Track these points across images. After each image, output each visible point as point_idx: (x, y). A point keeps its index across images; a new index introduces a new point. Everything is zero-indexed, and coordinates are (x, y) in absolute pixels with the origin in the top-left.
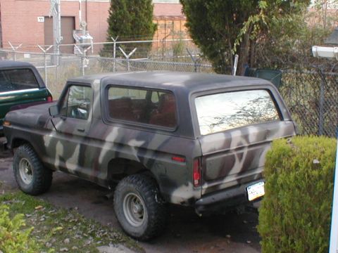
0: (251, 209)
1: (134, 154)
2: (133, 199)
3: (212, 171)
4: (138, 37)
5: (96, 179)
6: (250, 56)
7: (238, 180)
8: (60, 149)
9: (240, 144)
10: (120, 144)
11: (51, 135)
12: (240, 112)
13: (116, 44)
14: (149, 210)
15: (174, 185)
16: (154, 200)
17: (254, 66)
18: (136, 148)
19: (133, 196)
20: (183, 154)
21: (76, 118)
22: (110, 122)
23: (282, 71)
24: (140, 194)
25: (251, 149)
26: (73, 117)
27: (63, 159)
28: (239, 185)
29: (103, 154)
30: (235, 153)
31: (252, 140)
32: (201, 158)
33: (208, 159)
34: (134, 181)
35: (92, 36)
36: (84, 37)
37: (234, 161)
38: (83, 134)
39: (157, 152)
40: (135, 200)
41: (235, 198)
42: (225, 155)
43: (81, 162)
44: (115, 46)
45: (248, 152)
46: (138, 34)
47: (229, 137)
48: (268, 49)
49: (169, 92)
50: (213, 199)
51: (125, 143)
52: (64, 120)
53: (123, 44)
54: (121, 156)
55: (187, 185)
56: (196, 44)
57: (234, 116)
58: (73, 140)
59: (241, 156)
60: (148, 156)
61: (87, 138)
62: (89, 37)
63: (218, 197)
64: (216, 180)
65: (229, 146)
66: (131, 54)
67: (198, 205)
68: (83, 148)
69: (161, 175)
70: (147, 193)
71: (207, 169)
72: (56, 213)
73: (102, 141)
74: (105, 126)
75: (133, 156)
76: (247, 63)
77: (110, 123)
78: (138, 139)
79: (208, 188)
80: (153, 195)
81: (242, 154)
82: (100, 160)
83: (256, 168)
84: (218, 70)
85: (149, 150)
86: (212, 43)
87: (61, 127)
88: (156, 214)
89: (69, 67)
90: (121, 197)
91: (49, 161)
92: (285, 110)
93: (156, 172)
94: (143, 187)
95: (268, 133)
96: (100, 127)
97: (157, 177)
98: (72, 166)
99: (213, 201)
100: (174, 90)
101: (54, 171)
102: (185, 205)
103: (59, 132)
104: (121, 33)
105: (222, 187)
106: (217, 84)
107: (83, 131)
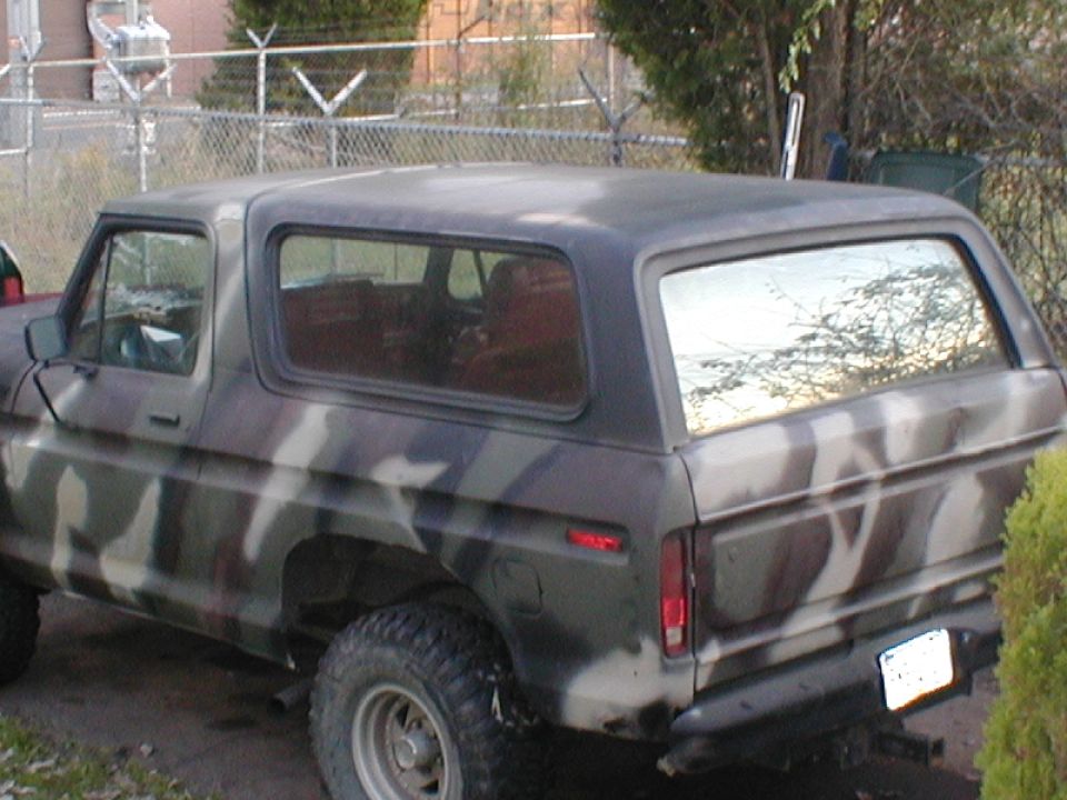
0: (897, 747)
1: (400, 522)
2: (397, 706)
3: (737, 588)
4: (354, 28)
5: (232, 624)
6: (847, 99)
7: (846, 623)
8: (72, 498)
9: (851, 469)
10: (338, 478)
11: (35, 443)
12: (813, 337)
13: (269, 58)
14: (465, 756)
15: (575, 651)
16: (489, 713)
17: (863, 142)
18: (407, 492)
19: (396, 697)
20: (617, 519)
21: (140, 365)
22: (292, 384)
23: (985, 159)
24: (427, 686)
25: (897, 490)
26: (124, 364)
27: (85, 544)
28: (847, 645)
29: (262, 519)
30: (830, 509)
31: (900, 451)
32: (694, 536)
33: (721, 538)
34: (400, 635)
35: (164, 25)
36: (132, 32)
37: (827, 545)
38: (175, 437)
39: (500, 512)
40: (402, 715)
41: (835, 698)
42: (788, 520)
43: (167, 553)
44: (262, 65)
45: (885, 505)
46: (356, 16)
47: (805, 443)
48: (924, 66)
49: (544, 252)
50: (744, 705)
51: (359, 474)
52: (91, 377)
53: (294, 57)
54: (339, 529)
55: (635, 649)
56: (625, 49)
57: (789, 353)
58: (129, 463)
59: (854, 519)
60: (460, 529)
61: (190, 454)
62: (155, 30)
63: (767, 696)
64: (757, 624)
65: (807, 483)
66: (342, 96)
67: (684, 736)
68: (175, 496)
69: (521, 608)
70: (456, 686)
71: (719, 579)
72: (60, 772)
73: (259, 466)
74: (272, 401)
75: (394, 525)
76: (837, 128)
77: (287, 387)
78: (417, 454)
79: (723, 661)
80: (481, 691)
81: (858, 513)
82: (252, 546)
83: (914, 570)
84: (713, 160)
85: (466, 501)
86: (691, 45)
87: (75, 407)
88: (497, 774)
89: (77, 156)
90: (341, 701)
91: (25, 550)
92: (1025, 325)
93: (497, 593)
94: (440, 662)
95: (960, 422)
96: (250, 405)
97: (503, 619)
98: (125, 571)
99: (745, 715)
100: (568, 247)
101: (45, 592)
102: (625, 734)
103: (67, 428)
104: (289, 11)
105: (779, 654)
106: (751, 218)
107: (176, 423)
